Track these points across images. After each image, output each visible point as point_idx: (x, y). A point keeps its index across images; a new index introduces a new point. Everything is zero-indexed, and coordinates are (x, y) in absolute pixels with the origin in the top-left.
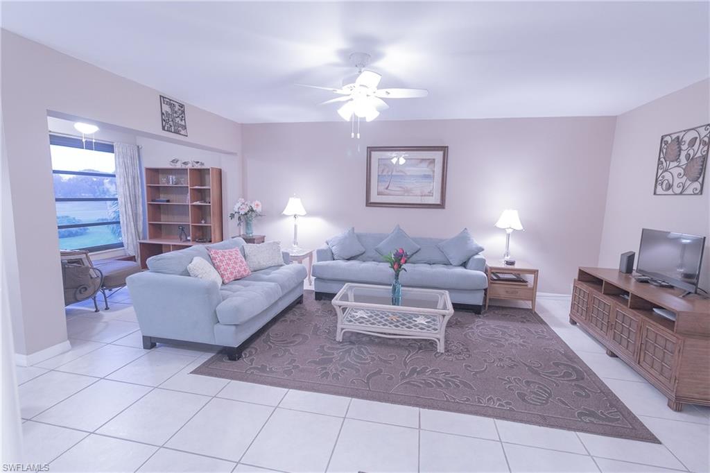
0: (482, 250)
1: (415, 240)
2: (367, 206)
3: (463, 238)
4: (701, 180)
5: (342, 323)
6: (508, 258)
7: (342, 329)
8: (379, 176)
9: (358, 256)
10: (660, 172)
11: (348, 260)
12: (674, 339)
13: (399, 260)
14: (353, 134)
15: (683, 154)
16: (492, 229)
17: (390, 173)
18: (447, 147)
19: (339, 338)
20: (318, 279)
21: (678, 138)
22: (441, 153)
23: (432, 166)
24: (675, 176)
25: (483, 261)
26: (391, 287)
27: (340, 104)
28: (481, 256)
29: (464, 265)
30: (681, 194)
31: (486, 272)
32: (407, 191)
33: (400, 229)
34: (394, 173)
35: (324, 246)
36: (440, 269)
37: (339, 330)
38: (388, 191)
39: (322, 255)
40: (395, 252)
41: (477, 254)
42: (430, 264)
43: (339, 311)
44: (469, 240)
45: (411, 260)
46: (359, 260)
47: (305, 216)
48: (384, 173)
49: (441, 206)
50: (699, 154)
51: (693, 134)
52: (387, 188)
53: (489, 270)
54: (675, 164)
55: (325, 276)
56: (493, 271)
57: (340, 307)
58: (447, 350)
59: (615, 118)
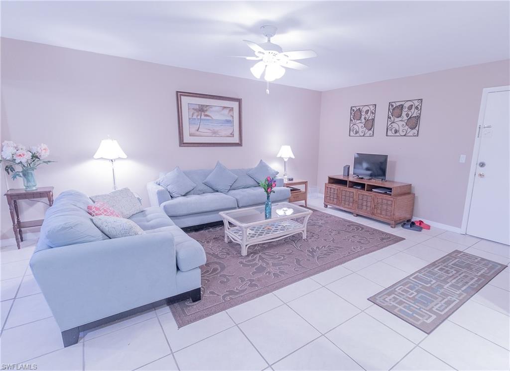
0: (277, 172)
1: (233, 171)
2: (180, 145)
4: (372, 130)
5: (246, 241)
8: (189, 119)
9: (192, 190)
10: (351, 125)
12: (392, 199)
15: (363, 117)
17: (199, 117)
18: (241, 99)
21: (359, 109)
22: (237, 104)
23: (231, 113)
24: (360, 127)
30: (363, 136)
32: (215, 133)
33: (220, 165)
37: (244, 248)
38: (198, 133)
41: (275, 176)
46: (193, 195)
48: (194, 117)
49: (241, 144)
50: (370, 118)
51: (367, 108)
52: (198, 130)
54: (359, 121)
59: (321, 92)
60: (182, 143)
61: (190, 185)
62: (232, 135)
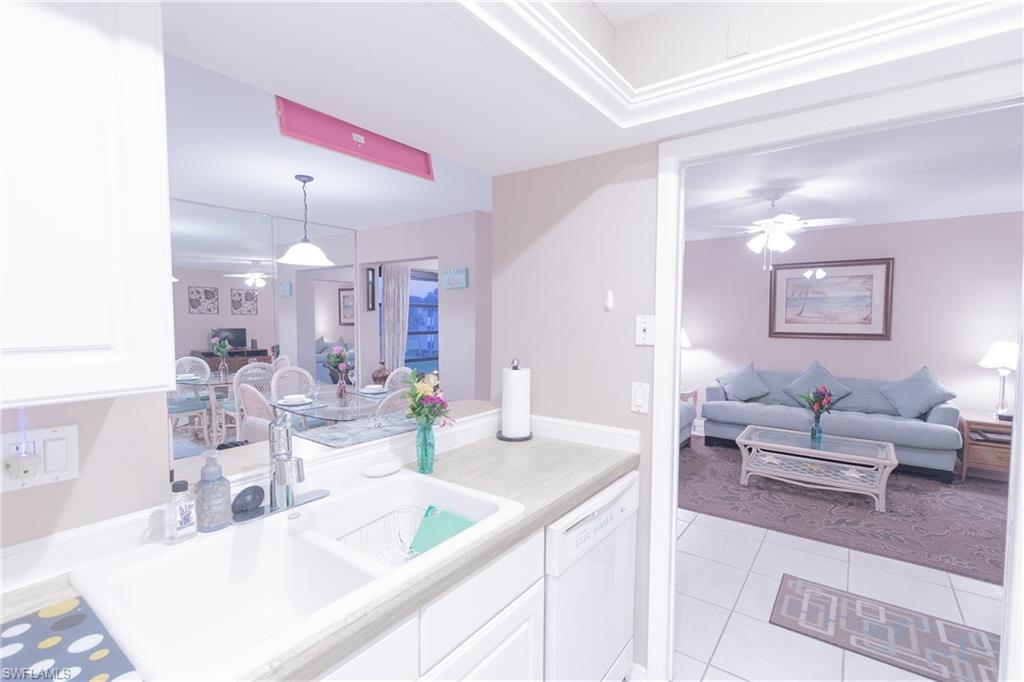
0: (953, 397)
1: (841, 380)
2: (770, 336)
3: (921, 380)
5: (748, 465)
6: (1003, 412)
7: (748, 472)
8: (787, 299)
9: (762, 396)
11: (747, 401)
13: (821, 402)
14: (765, 267)
16: (973, 369)
17: (803, 296)
18: (893, 259)
19: (744, 480)
20: (710, 421)
22: (883, 267)
23: (868, 284)
25: (955, 413)
26: (810, 434)
27: (750, 237)
28: (951, 404)
29: (923, 417)
31: (961, 428)
32: (831, 318)
33: (819, 366)
34: (810, 295)
35: (715, 384)
36: (884, 420)
37: (744, 473)
38: (800, 318)
39: (711, 393)
40: (815, 390)
41: (943, 402)
42: (867, 413)
43: (744, 451)
44: (931, 382)
45: (836, 406)
46: (762, 402)
47: (690, 348)
48: (795, 296)
49: (886, 336)
52: (799, 315)
53: (965, 424)
55: (717, 419)
56: (973, 426)
57: (746, 446)
58: (890, 510)
60: (773, 334)
61: (758, 389)
62: (867, 320)
